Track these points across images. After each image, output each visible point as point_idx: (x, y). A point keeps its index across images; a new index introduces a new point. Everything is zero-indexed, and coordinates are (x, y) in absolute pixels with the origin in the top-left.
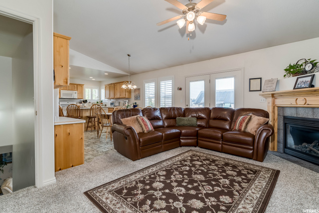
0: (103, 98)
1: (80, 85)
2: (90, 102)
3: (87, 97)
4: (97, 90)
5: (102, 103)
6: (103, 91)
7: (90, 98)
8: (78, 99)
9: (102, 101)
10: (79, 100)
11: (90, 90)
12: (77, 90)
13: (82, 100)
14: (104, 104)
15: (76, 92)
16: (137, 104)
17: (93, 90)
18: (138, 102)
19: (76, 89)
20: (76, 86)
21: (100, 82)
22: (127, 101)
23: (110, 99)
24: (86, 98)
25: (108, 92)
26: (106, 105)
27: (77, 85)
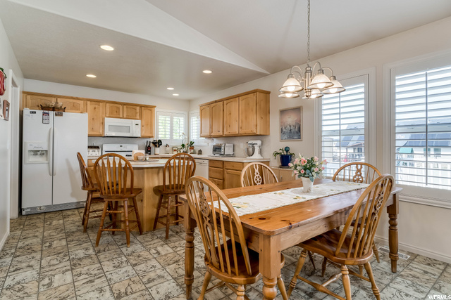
0: (195, 136)
1: (146, 106)
2: (167, 146)
3: (162, 134)
4: (182, 120)
5: (192, 148)
6: (195, 121)
7: (168, 137)
8: (143, 137)
9: (192, 143)
10: (146, 140)
11: (168, 119)
12: (141, 118)
13: (151, 140)
14: (197, 149)
15: (139, 122)
16: (291, 152)
17: (175, 119)
18: (294, 146)
19: (138, 117)
20: (138, 108)
21: (189, 102)
22: (259, 142)
23: (210, 137)
24: (161, 137)
25: (207, 122)
26: (200, 152)
27: (141, 106)
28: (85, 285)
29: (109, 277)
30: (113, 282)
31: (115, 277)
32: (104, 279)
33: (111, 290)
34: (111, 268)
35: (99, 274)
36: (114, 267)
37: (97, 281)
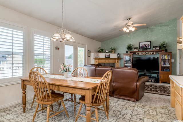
28: (140, 114)
29: (131, 113)
30: (132, 110)
31: (130, 111)
32: (134, 113)
33: (134, 109)
34: (128, 115)
35: (134, 115)
36: (127, 115)
37: (136, 113)
